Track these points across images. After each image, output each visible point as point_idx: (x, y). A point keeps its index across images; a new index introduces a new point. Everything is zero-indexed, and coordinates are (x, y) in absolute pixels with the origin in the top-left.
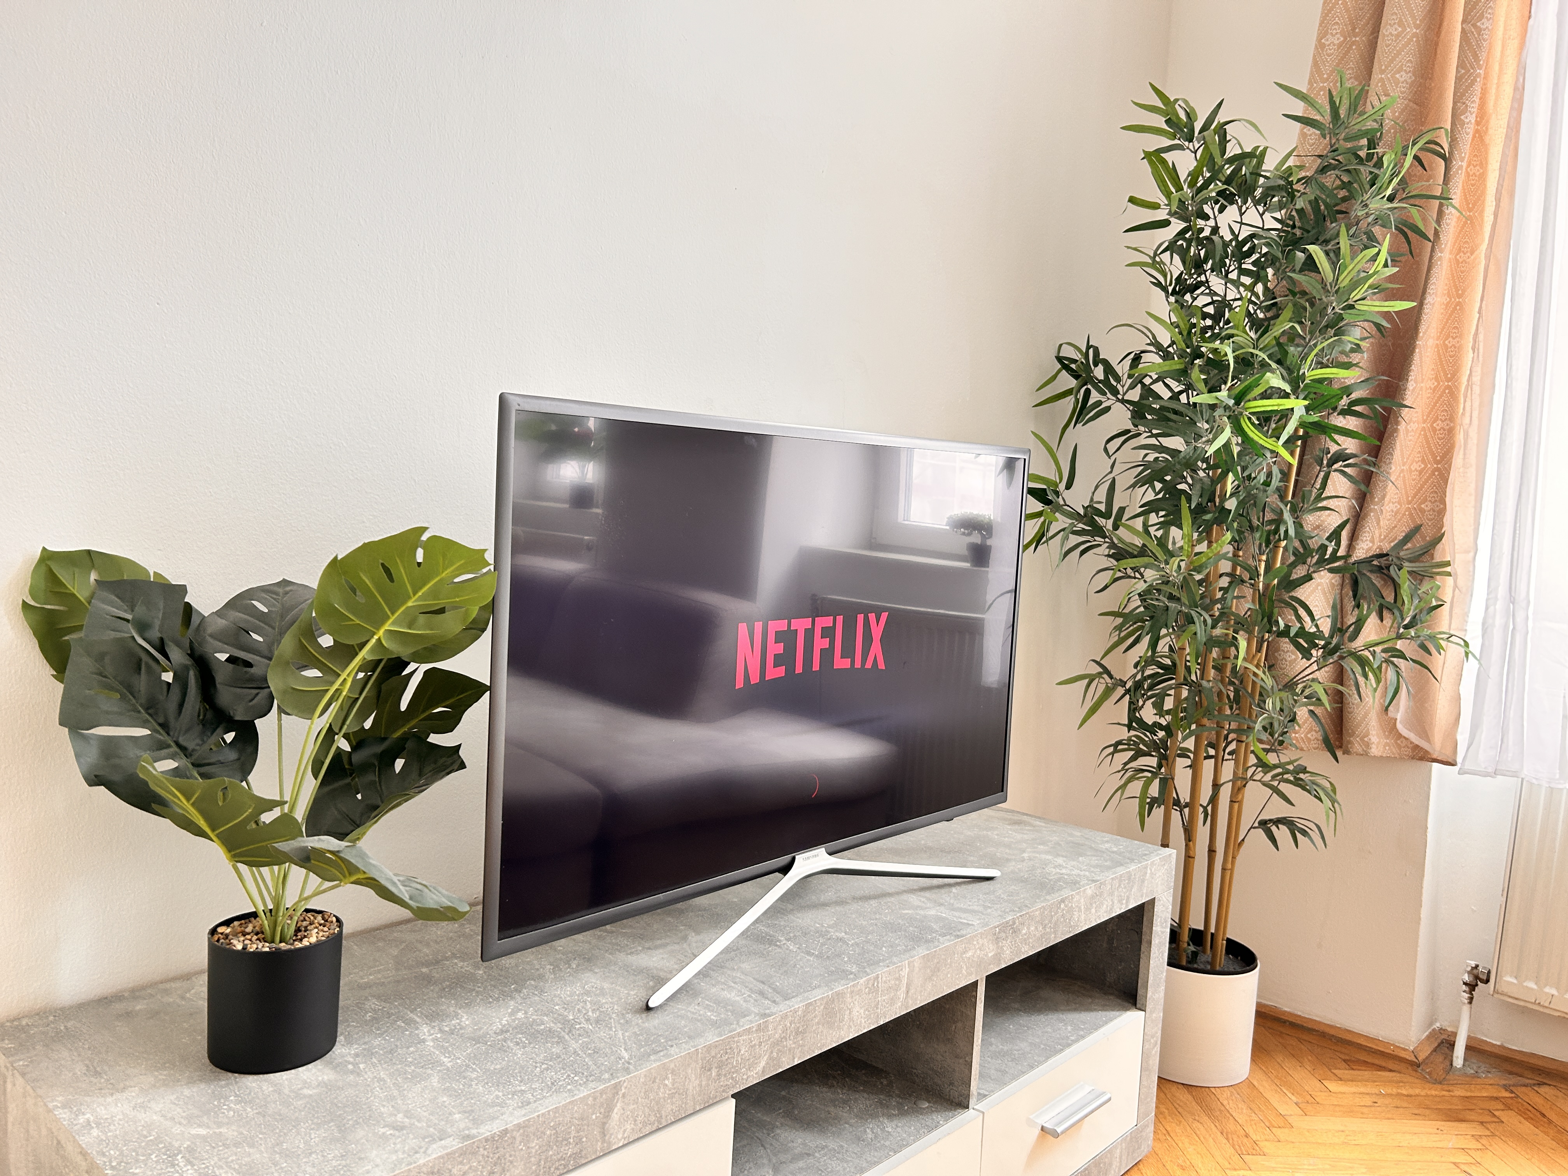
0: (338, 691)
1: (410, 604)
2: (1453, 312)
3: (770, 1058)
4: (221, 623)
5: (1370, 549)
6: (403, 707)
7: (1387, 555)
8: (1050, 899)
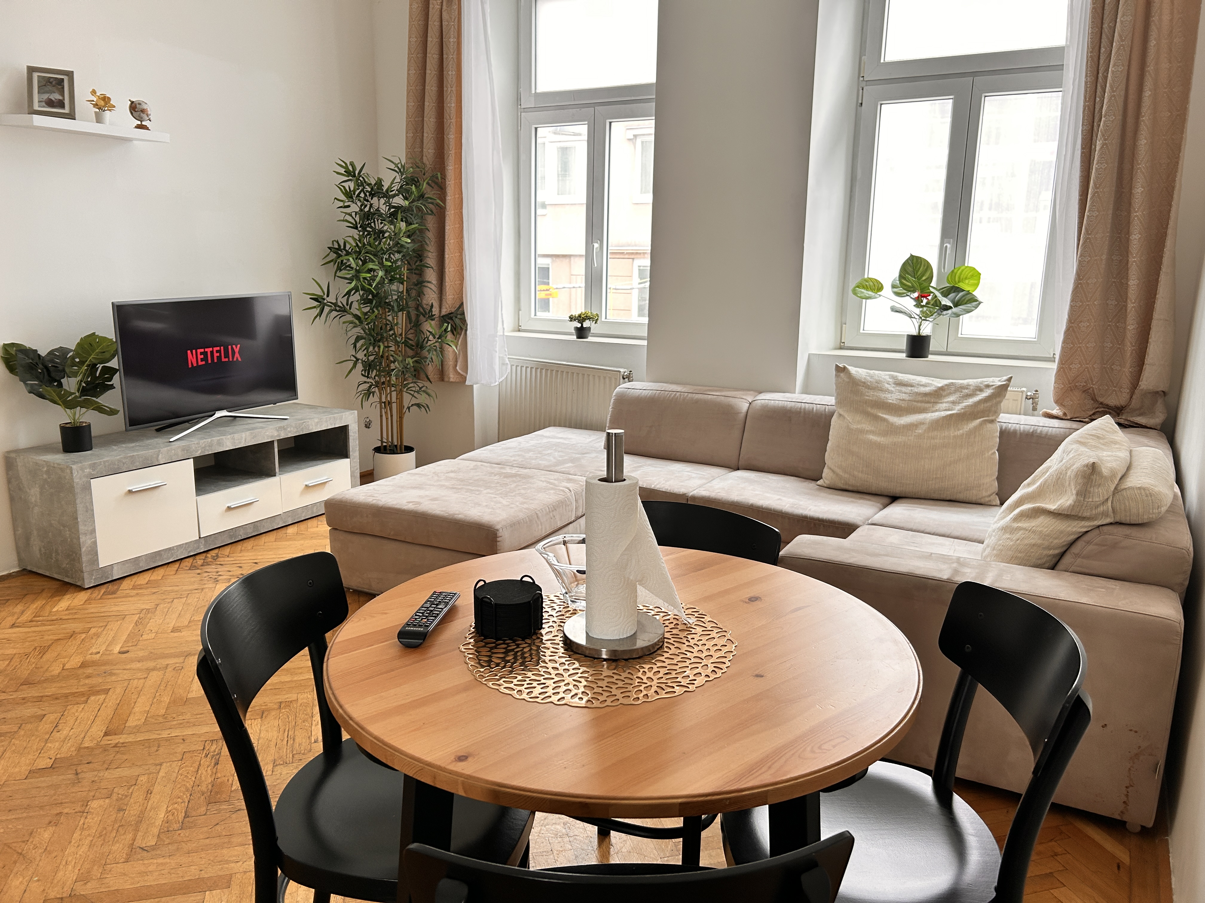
0: (82, 372)
1: (97, 351)
3: (203, 451)
4: (48, 358)
5: (445, 311)
6: (98, 375)
7: (451, 313)
8: (300, 422)
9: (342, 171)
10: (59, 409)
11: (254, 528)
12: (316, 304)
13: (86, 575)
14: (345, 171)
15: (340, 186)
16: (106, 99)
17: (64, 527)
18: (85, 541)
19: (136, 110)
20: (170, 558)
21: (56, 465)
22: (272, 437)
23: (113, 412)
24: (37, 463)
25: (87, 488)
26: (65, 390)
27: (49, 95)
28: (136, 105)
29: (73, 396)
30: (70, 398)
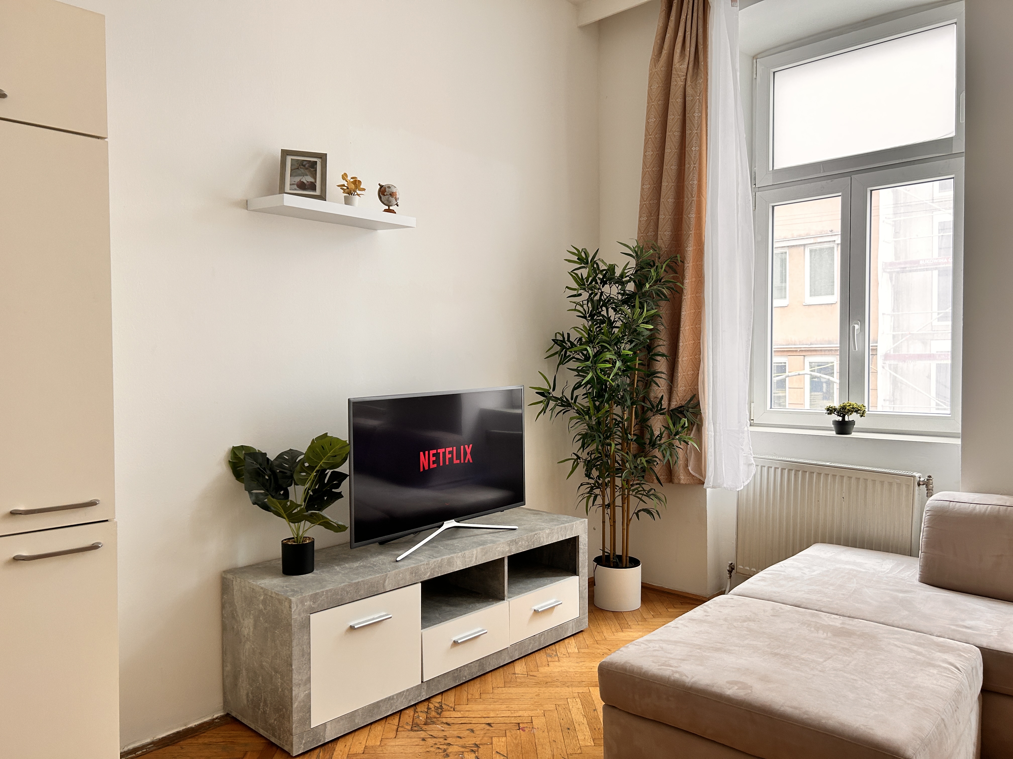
0: (311, 478)
1: (329, 455)
2: (697, 315)
3: (431, 573)
4: (277, 462)
5: (676, 405)
6: (326, 482)
7: (684, 406)
8: (531, 534)
9: (575, 258)
10: (283, 522)
11: (479, 666)
12: (542, 398)
13: (295, 739)
14: (578, 259)
15: (573, 273)
16: (357, 183)
17: (276, 672)
18: (298, 693)
19: (385, 194)
20: (388, 711)
21: (274, 595)
22: (503, 552)
23: (339, 529)
24: (253, 589)
25: (306, 625)
26: (291, 501)
27: (301, 177)
28: (385, 189)
29: (299, 509)
30: (296, 511)
